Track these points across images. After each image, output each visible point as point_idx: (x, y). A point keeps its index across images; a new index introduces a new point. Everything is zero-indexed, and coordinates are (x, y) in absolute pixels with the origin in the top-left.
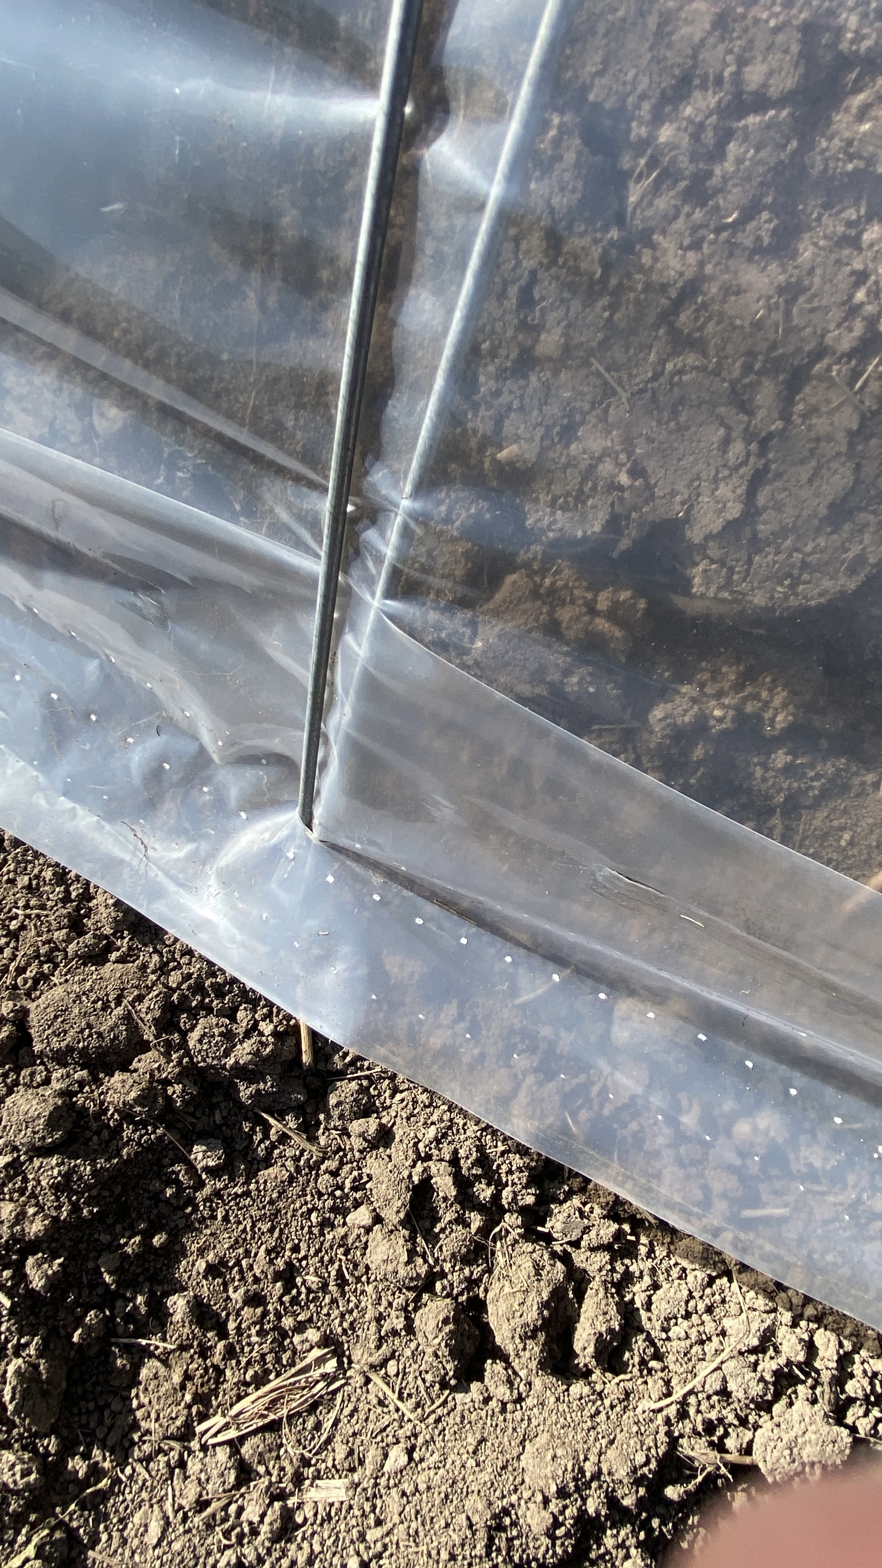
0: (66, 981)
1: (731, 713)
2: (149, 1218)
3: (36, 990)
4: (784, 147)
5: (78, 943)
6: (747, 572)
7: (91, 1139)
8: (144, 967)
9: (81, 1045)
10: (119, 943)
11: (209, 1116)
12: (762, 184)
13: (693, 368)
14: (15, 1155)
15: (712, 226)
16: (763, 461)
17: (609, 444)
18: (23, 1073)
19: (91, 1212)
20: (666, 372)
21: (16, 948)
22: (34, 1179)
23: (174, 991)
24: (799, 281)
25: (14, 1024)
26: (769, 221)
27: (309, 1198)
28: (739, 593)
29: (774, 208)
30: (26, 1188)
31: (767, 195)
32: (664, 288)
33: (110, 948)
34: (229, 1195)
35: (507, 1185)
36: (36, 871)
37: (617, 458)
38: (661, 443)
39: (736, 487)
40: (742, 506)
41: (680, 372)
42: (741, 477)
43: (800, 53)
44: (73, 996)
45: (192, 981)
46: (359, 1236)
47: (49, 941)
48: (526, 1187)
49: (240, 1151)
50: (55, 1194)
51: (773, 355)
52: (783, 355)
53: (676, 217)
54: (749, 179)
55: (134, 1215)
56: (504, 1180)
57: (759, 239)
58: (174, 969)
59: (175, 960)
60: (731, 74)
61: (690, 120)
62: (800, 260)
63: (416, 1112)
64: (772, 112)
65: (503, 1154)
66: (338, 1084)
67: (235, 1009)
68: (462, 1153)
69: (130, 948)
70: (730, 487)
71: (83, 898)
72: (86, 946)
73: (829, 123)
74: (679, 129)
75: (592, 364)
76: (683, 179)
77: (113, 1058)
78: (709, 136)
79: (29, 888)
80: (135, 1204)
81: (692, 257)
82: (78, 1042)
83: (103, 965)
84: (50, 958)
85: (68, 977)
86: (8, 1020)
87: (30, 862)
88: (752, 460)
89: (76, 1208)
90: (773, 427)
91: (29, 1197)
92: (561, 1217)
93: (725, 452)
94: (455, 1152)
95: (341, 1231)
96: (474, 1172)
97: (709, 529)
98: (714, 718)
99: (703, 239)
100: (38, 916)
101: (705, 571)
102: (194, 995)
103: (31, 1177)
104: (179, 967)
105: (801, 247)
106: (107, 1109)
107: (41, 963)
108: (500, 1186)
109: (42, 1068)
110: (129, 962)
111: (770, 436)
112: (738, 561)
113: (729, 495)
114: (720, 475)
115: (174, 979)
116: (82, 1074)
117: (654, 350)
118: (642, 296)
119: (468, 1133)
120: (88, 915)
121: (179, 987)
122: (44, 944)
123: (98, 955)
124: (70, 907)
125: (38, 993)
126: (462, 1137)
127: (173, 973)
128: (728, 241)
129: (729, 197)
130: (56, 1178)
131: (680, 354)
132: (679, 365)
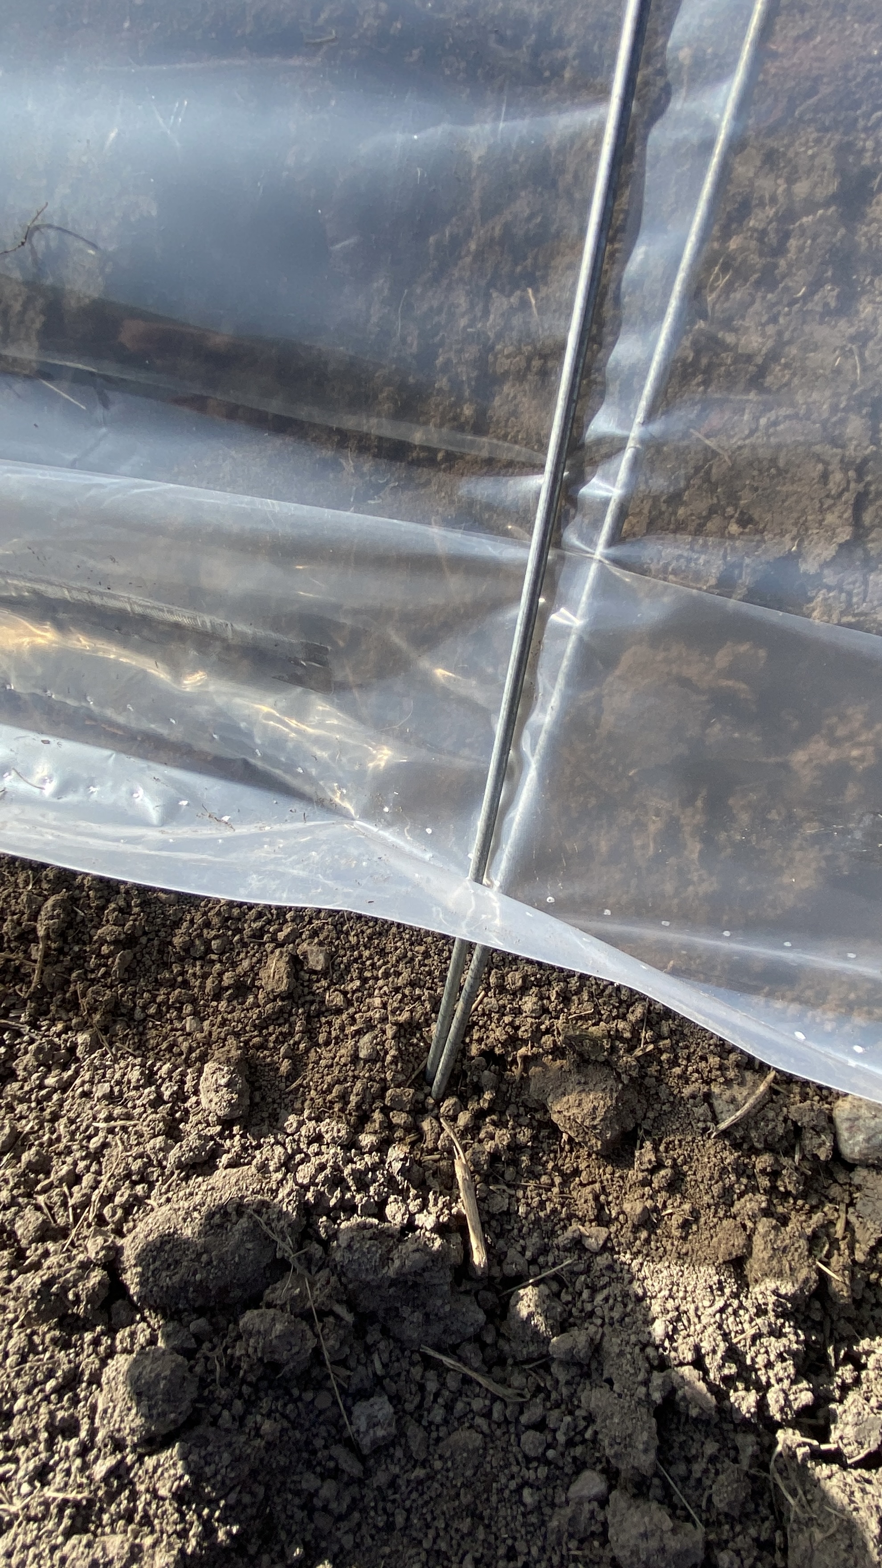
0: (168, 1200)
1: (870, 749)
2: (303, 1540)
3: (126, 1221)
4: (835, 233)
5: (181, 1147)
6: (865, 592)
7: (220, 1415)
8: (263, 1168)
9: (198, 1277)
10: (228, 1143)
11: (365, 1365)
12: (822, 264)
13: (787, 417)
14: (119, 1457)
15: (785, 301)
16: (862, 485)
17: (715, 501)
18: (119, 1336)
19: (229, 1534)
20: (761, 428)
21: (99, 1173)
22: (147, 1491)
23: (306, 1188)
24: (867, 331)
25: (104, 1268)
26: (832, 290)
27: (515, 1469)
28: (861, 614)
29: (834, 281)
30: (135, 1509)
31: (826, 271)
32: (749, 358)
33: (216, 1153)
34: (409, 1482)
35: (769, 1385)
36: (117, 1076)
37: (724, 512)
38: (764, 489)
39: (843, 513)
40: (851, 528)
41: (775, 423)
42: (846, 503)
43: (836, 170)
44: (182, 1213)
45: (328, 1171)
46: (592, 1512)
47: (141, 1156)
48: (794, 1382)
49: (411, 1414)
50: (179, 1510)
51: (855, 393)
52: (864, 391)
53: (753, 302)
54: (810, 261)
55: (283, 1536)
56: (764, 1379)
57: (826, 305)
58: (302, 1162)
59: (300, 1151)
60: (784, 191)
61: (754, 230)
62: (863, 316)
63: (628, 1309)
64: (820, 212)
65: (755, 1338)
66: (522, 1292)
67: (382, 1204)
68: (706, 1347)
69: (244, 1148)
70: (836, 514)
71: (178, 1099)
72: (191, 1150)
73: (864, 215)
74: (746, 238)
75: (692, 434)
76: (754, 272)
77: (236, 1293)
78: (772, 238)
79: (110, 1098)
80: (283, 1516)
81: (771, 329)
82: (194, 1275)
83: (211, 1174)
84: (144, 1178)
85: (170, 1195)
86: (95, 1265)
87: (110, 1067)
88: (852, 485)
89: (208, 1532)
90: (868, 451)
91: (141, 1524)
92: (850, 1418)
93: (826, 484)
94: (697, 1349)
95: (568, 1511)
96: (726, 1371)
97: (823, 557)
98: (855, 759)
99: (779, 313)
100: (124, 1129)
101: (825, 599)
102: (332, 1192)
103: (141, 1488)
104: (306, 1159)
105: (861, 308)
106: (239, 1367)
107: (134, 1183)
108: (763, 1389)
109: (143, 1325)
110: (245, 1164)
111: (865, 461)
112: (854, 583)
113: (838, 521)
114: (825, 507)
115: (304, 1173)
116: (199, 1324)
117: (747, 411)
118: (732, 368)
119: (704, 1320)
120: (185, 1119)
121: (312, 1183)
122: (135, 1159)
123: (205, 1163)
124: (163, 1110)
125: (131, 1224)
126: (699, 1327)
127: (300, 1168)
128: (801, 310)
129: (796, 278)
130: (181, 1478)
131: (770, 410)
132: (772, 419)
